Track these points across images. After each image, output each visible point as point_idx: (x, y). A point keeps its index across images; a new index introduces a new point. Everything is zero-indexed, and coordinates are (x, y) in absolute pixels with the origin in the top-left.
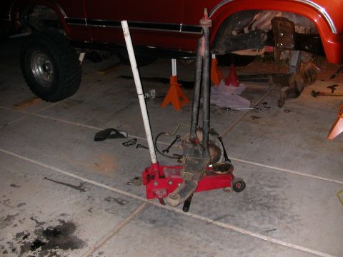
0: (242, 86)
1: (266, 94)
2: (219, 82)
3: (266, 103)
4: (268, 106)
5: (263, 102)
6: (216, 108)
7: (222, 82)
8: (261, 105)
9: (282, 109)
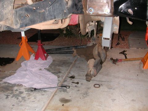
0: (50, 59)
1: (71, 66)
2: (30, 57)
3: (73, 77)
4: (76, 81)
5: (71, 75)
6: (22, 89)
7: (33, 57)
8: (69, 79)
9: (91, 84)
